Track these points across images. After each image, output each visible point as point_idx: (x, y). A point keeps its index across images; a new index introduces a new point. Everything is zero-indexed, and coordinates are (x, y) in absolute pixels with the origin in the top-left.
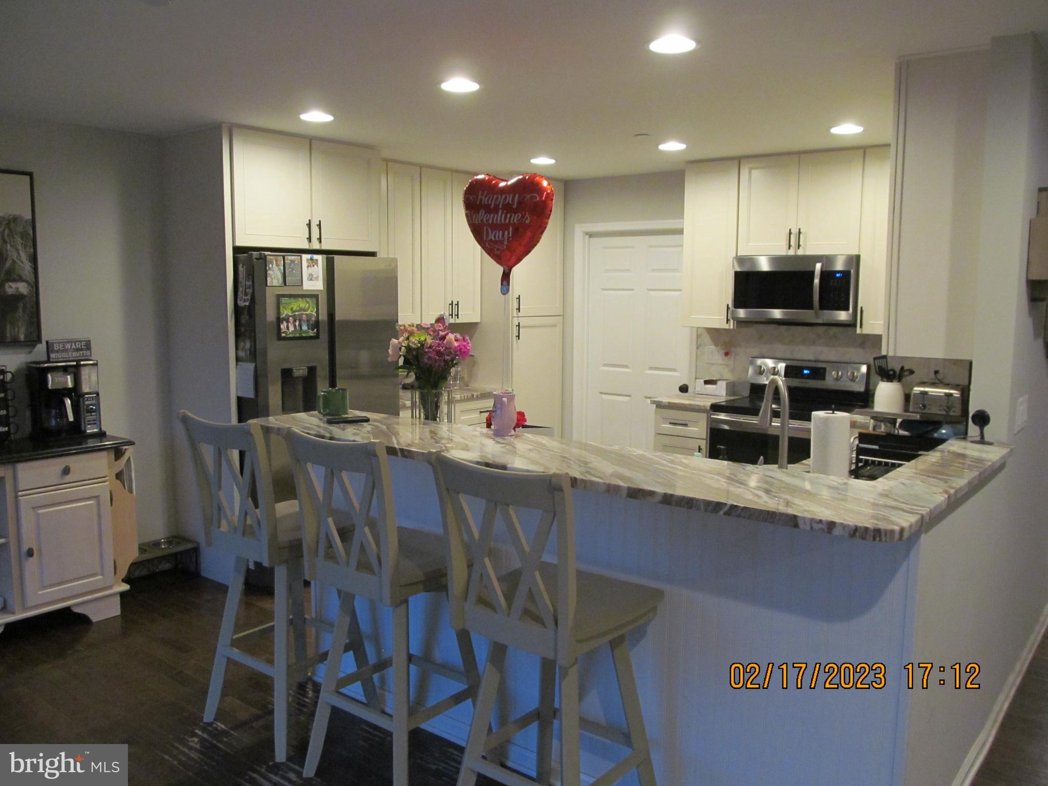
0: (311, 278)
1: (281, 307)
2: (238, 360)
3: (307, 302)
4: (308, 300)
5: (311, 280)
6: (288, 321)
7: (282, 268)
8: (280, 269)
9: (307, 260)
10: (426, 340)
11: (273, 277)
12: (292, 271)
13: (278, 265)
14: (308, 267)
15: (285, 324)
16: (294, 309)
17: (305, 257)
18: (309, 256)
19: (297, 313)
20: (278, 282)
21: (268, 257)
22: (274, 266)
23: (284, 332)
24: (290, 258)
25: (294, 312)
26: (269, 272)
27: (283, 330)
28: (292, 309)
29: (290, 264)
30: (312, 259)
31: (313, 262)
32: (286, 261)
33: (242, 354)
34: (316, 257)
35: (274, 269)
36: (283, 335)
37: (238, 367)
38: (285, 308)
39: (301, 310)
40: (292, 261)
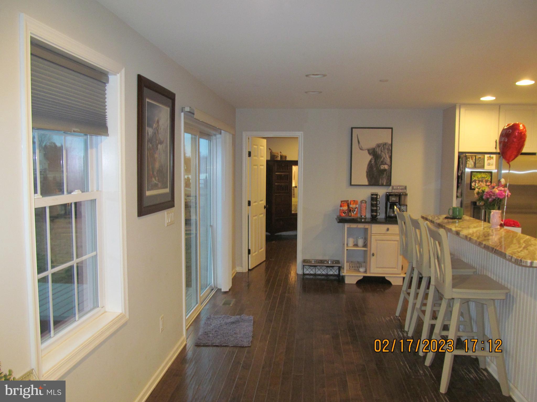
0: (489, 164)
1: (472, 176)
2: (457, 197)
3: (486, 175)
4: (487, 174)
5: (489, 165)
6: (475, 182)
7: (474, 160)
8: (473, 161)
9: (488, 157)
11: (469, 164)
12: (480, 161)
13: (472, 159)
14: (488, 160)
15: (474, 183)
16: (479, 177)
17: (486, 156)
18: (488, 155)
19: (480, 179)
20: (472, 166)
21: (467, 156)
22: (470, 159)
23: (473, 187)
24: (478, 156)
25: (480, 178)
26: (468, 162)
27: (473, 186)
28: (478, 177)
29: (478, 159)
30: (490, 157)
31: (490, 158)
32: (476, 158)
33: (458, 194)
34: (492, 156)
35: (470, 161)
36: (473, 188)
37: (457, 200)
38: (474, 177)
39: (482, 178)
40: (480, 158)
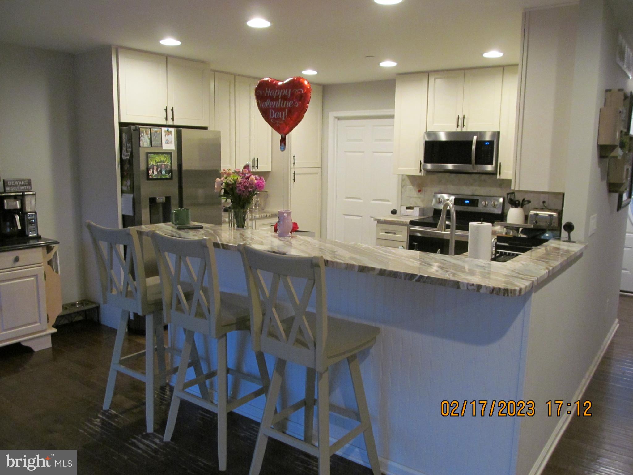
0: (167, 142)
1: (149, 160)
2: (123, 192)
3: (165, 157)
4: (166, 155)
5: (167, 143)
6: (153, 169)
7: (149, 136)
8: (148, 136)
9: (165, 131)
10: (237, 179)
11: (144, 141)
12: (156, 137)
13: (147, 134)
14: (165, 135)
15: (151, 170)
16: (157, 161)
19: (159, 164)
20: (147, 145)
21: (141, 129)
22: (145, 134)
23: (151, 175)
24: (154, 130)
25: (158, 162)
26: (142, 138)
27: (150, 174)
28: (156, 161)
29: (154, 134)
30: (168, 131)
31: (168, 133)
32: (152, 132)
33: (125, 188)
35: (145, 136)
36: (150, 177)
37: (123, 196)
38: (151, 160)
39: (161, 162)
40: (156, 132)
